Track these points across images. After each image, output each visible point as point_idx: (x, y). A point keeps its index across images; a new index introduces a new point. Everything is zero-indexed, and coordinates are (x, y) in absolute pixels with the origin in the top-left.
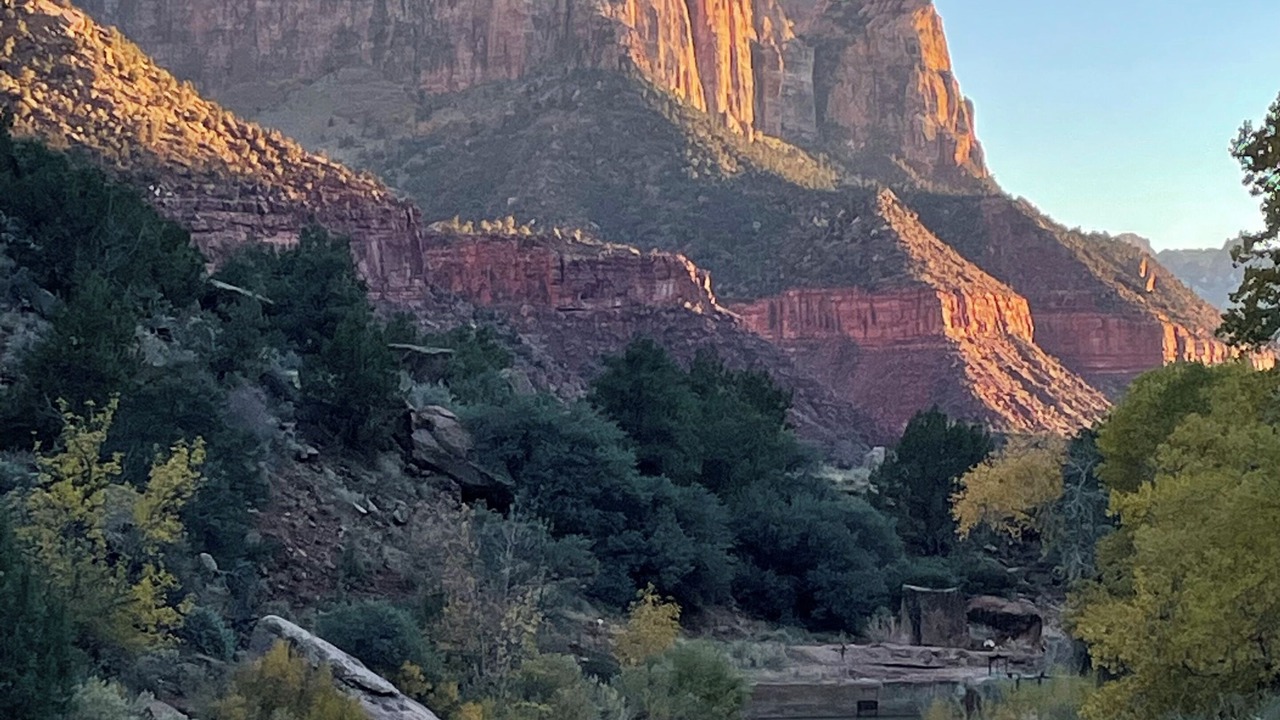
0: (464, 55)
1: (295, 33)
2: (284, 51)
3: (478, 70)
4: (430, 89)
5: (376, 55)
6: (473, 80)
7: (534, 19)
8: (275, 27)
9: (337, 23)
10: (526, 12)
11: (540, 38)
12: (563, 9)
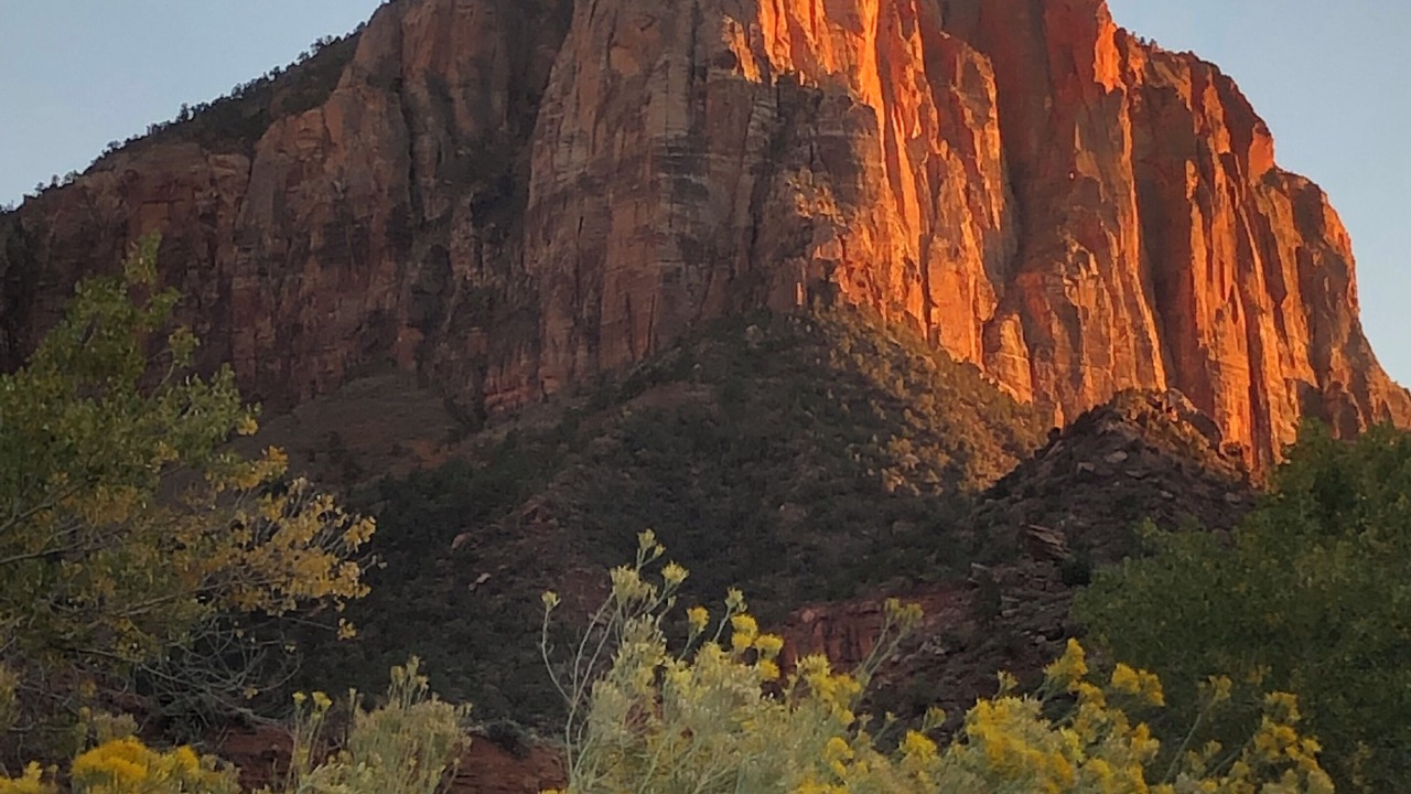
0: (556, 326)
1: (298, 328)
2: (277, 366)
3: (582, 353)
4: (500, 402)
5: (421, 353)
6: (572, 372)
7: (683, 241)
8: (265, 325)
9: (370, 306)
10: (664, 228)
11: (695, 279)
12: (743, 219)
